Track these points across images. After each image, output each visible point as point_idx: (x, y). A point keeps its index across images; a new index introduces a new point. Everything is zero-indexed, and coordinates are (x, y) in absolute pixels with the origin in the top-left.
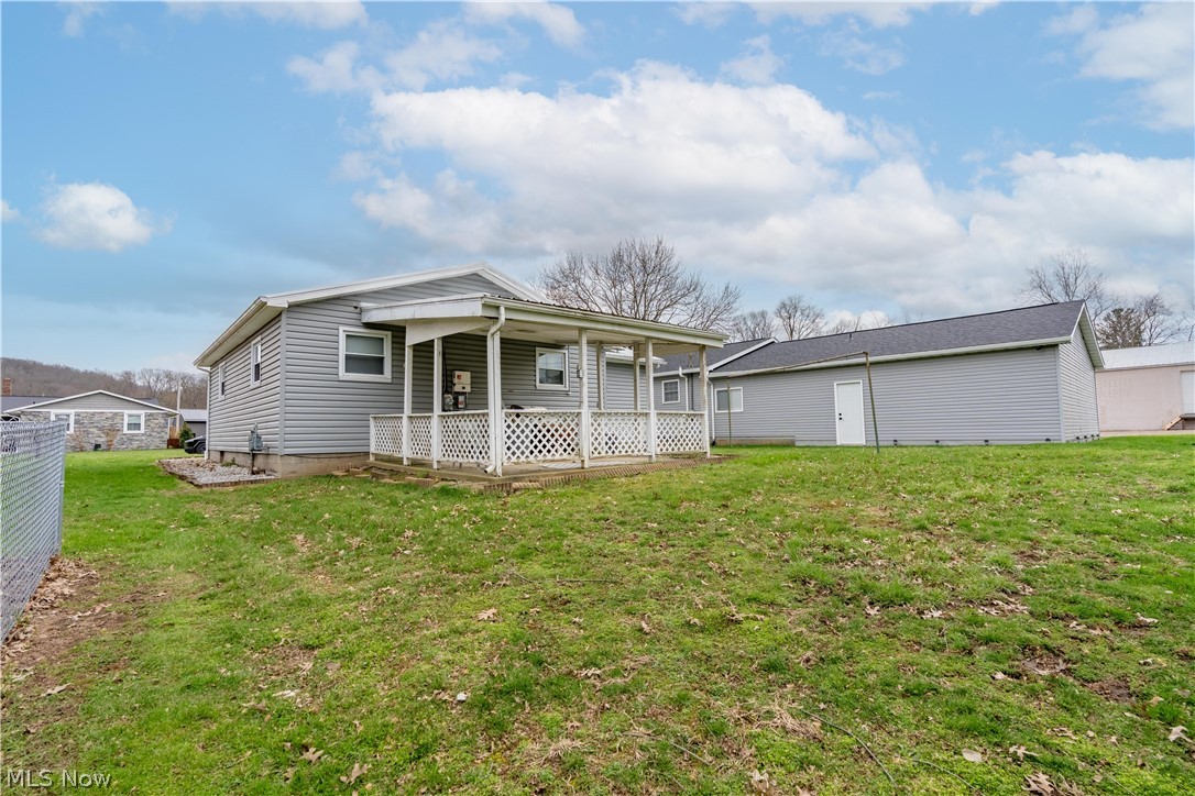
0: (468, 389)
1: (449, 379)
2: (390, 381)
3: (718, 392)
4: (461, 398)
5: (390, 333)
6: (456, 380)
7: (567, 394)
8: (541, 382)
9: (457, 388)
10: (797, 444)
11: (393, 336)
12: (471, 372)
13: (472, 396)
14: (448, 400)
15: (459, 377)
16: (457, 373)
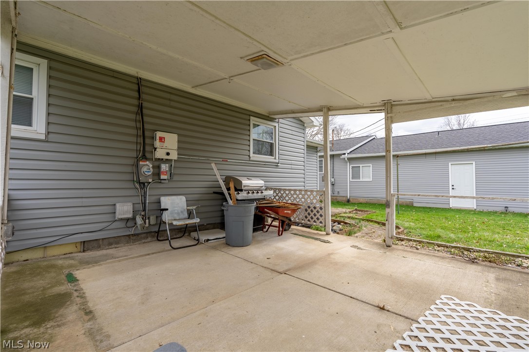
0: (174, 156)
1: (148, 141)
2: (43, 137)
3: (353, 167)
4: (164, 167)
5: (44, 63)
6: (157, 144)
7: (276, 165)
8: (254, 153)
9: (160, 154)
10: (415, 205)
11: (50, 68)
12: (179, 135)
13: (179, 165)
14: (144, 169)
15: (162, 139)
16: (159, 134)
